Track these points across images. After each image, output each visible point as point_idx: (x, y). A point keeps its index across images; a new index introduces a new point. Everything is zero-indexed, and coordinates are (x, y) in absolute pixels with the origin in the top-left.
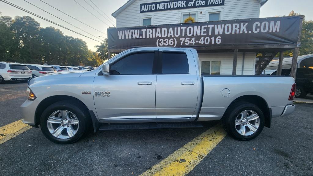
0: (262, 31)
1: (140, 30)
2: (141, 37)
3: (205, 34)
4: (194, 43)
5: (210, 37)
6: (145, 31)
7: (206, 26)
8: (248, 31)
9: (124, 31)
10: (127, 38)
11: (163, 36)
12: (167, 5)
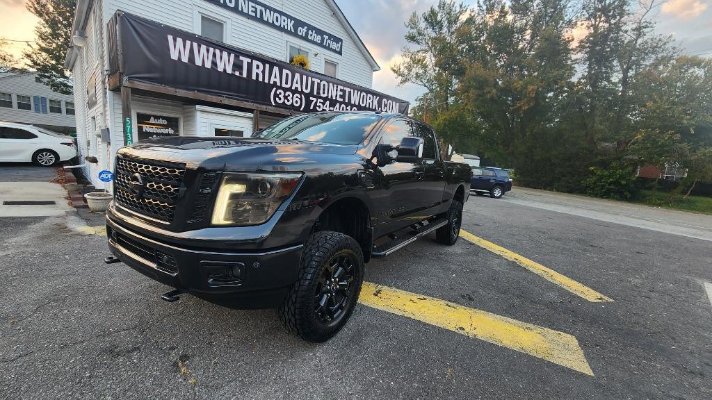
0: (388, 111)
1: (237, 57)
2: (237, 73)
4: (327, 109)
5: (347, 105)
6: (248, 63)
7: (342, 88)
8: (378, 107)
9: (188, 43)
10: (198, 63)
11: (284, 85)
12: (261, 11)
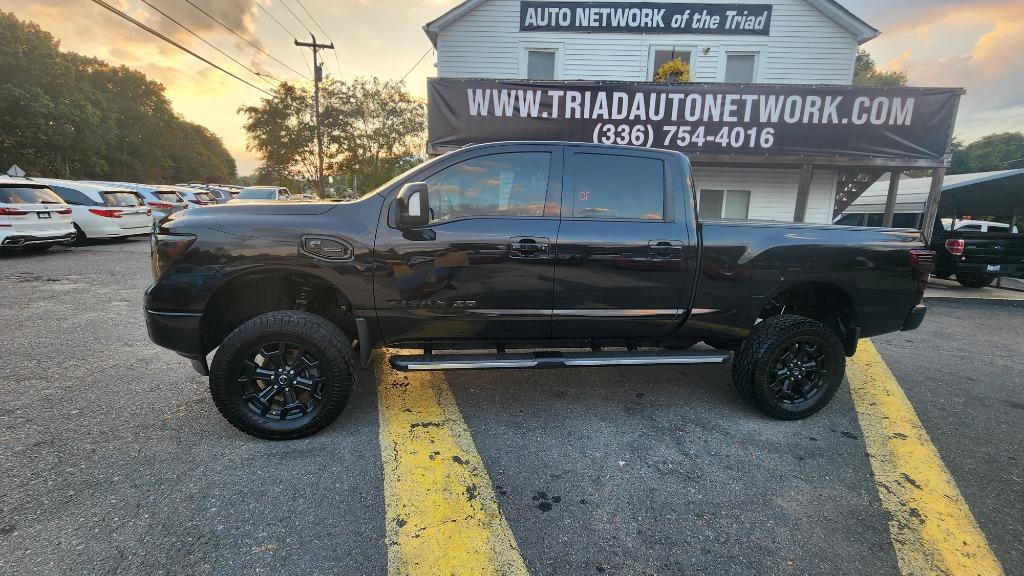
0: (874, 121)
1: (545, 93)
2: (545, 115)
3: (735, 119)
4: (700, 141)
5: (747, 127)
6: (560, 97)
7: (737, 97)
8: (840, 118)
9: (488, 91)
10: (498, 113)
11: (615, 116)
12: (609, 15)
